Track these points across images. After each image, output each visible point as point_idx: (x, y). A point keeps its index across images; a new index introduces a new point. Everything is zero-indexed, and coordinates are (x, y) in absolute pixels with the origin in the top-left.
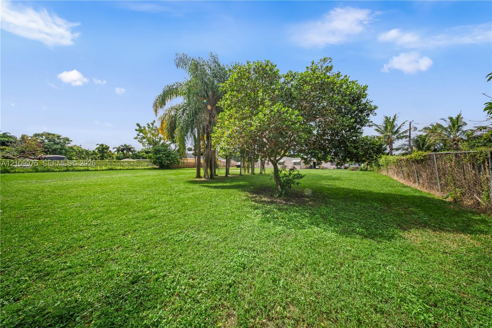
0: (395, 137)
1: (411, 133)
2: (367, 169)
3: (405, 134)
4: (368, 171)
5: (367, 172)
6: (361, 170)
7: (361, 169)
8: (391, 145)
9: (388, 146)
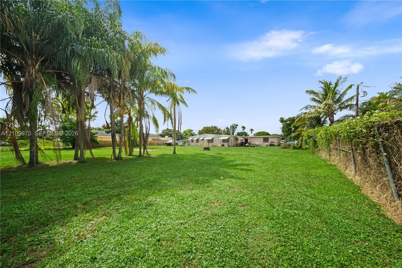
0: (337, 106)
1: (359, 100)
2: (301, 147)
3: (350, 103)
4: (302, 149)
5: (301, 151)
6: (295, 148)
7: (294, 146)
8: (331, 116)
9: (328, 118)
